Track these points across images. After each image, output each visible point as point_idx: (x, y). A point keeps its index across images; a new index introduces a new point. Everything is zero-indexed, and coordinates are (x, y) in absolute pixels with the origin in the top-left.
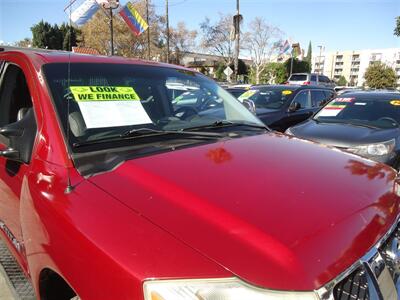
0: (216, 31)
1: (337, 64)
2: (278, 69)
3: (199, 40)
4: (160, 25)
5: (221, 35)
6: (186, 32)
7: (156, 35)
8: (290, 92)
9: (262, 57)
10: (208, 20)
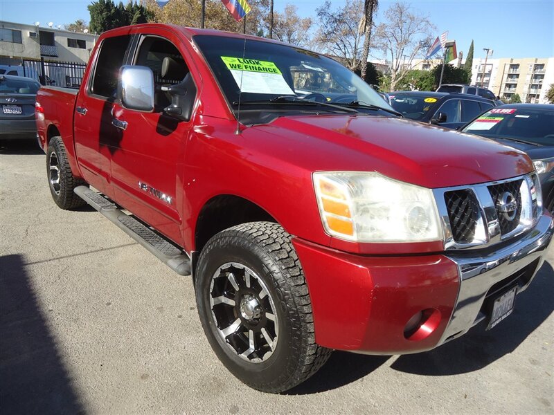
0: (339, 20)
1: (510, 76)
2: (422, 79)
3: (314, 32)
4: (261, 9)
5: (345, 27)
6: (296, 21)
7: (255, 22)
8: (435, 100)
9: (401, 62)
10: (329, 5)
